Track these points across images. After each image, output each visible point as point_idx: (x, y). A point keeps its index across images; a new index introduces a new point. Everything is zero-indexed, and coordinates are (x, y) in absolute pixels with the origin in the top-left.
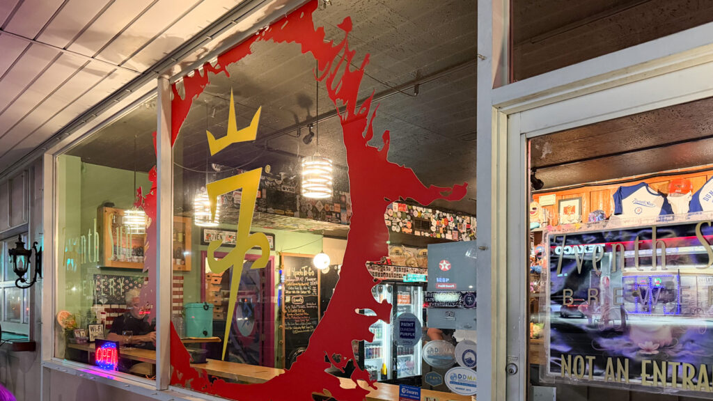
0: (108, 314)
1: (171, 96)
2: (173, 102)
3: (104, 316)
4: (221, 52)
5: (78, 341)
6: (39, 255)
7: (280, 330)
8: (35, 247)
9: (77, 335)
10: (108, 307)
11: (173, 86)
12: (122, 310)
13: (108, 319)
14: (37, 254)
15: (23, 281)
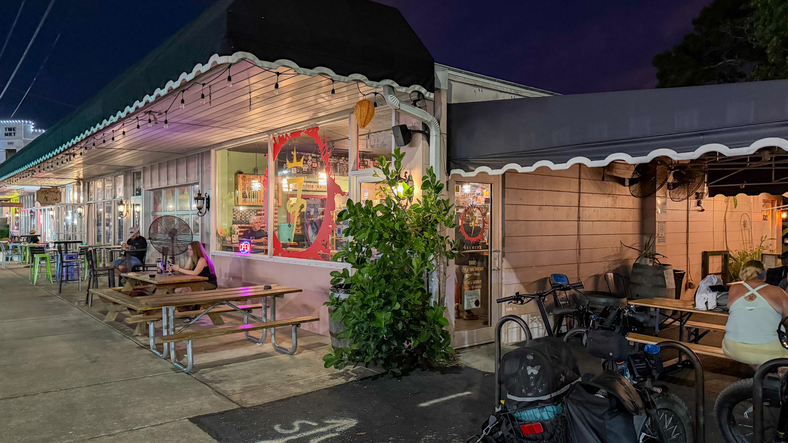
0: (240, 229)
1: (274, 142)
2: (274, 144)
3: (238, 231)
4: (291, 132)
5: (228, 242)
6: (208, 199)
7: (333, 239)
8: (206, 196)
9: (227, 239)
10: (240, 225)
11: (274, 138)
12: (246, 227)
13: (240, 232)
14: (207, 199)
15: (201, 213)
